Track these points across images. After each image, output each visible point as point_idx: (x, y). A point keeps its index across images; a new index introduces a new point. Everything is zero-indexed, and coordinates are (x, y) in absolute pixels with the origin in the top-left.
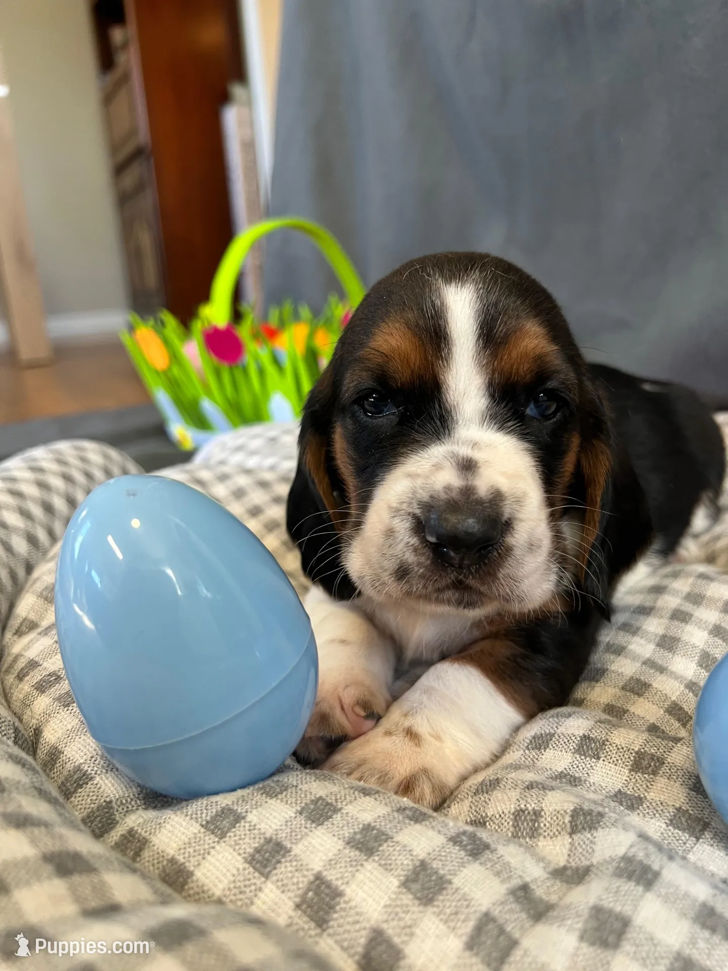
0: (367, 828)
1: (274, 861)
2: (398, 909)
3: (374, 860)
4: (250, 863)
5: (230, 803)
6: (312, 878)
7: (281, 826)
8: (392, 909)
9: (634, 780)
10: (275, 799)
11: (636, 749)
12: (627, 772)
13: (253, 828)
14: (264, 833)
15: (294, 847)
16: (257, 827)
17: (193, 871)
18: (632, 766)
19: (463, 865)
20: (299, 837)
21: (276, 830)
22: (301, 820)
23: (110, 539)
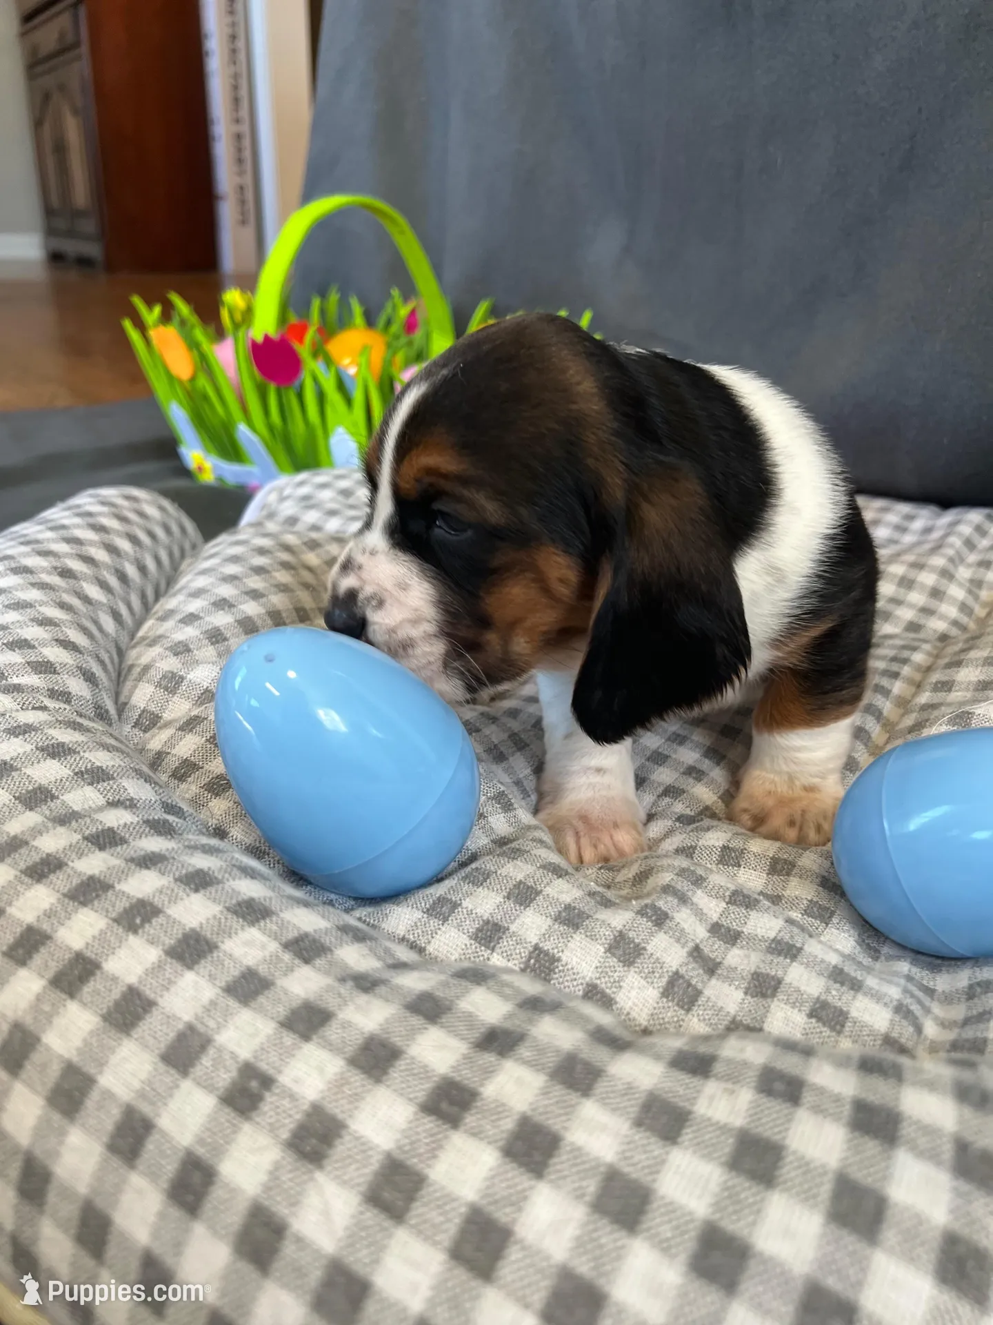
0: (568, 908)
1: (496, 938)
2: (608, 970)
3: (581, 933)
4: (475, 939)
5: (443, 893)
6: (531, 949)
7: (494, 910)
8: (602, 970)
9: (772, 882)
10: (481, 888)
11: (771, 855)
12: (765, 875)
13: (470, 913)
14: (481, 917)
15: (511, 926)
16: (474, 912)
17: (425, 947)
18: (769, 870)
19: (652, 934)
20: (512, 918)
21: (491, 914)
22: (510, 904)
23: (268, 685)
